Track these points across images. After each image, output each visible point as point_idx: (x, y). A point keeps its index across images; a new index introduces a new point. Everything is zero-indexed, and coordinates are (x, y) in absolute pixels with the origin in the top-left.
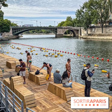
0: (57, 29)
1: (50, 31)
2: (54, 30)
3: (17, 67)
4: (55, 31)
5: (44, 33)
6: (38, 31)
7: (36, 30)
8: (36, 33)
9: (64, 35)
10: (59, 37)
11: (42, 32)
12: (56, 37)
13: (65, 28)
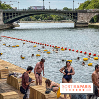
0: (77, 14)
1: (65, 17)
2: (73, 15)
3: (9, 76)
4: (74, 17)
5: (55, 20)
6: (45, 16)
7: (41, 15)
8: (42, 20)
9: (89, 24)
10: (80, 27)
11: (52, 19)
12: (76, 27)
13: (91, 12)
